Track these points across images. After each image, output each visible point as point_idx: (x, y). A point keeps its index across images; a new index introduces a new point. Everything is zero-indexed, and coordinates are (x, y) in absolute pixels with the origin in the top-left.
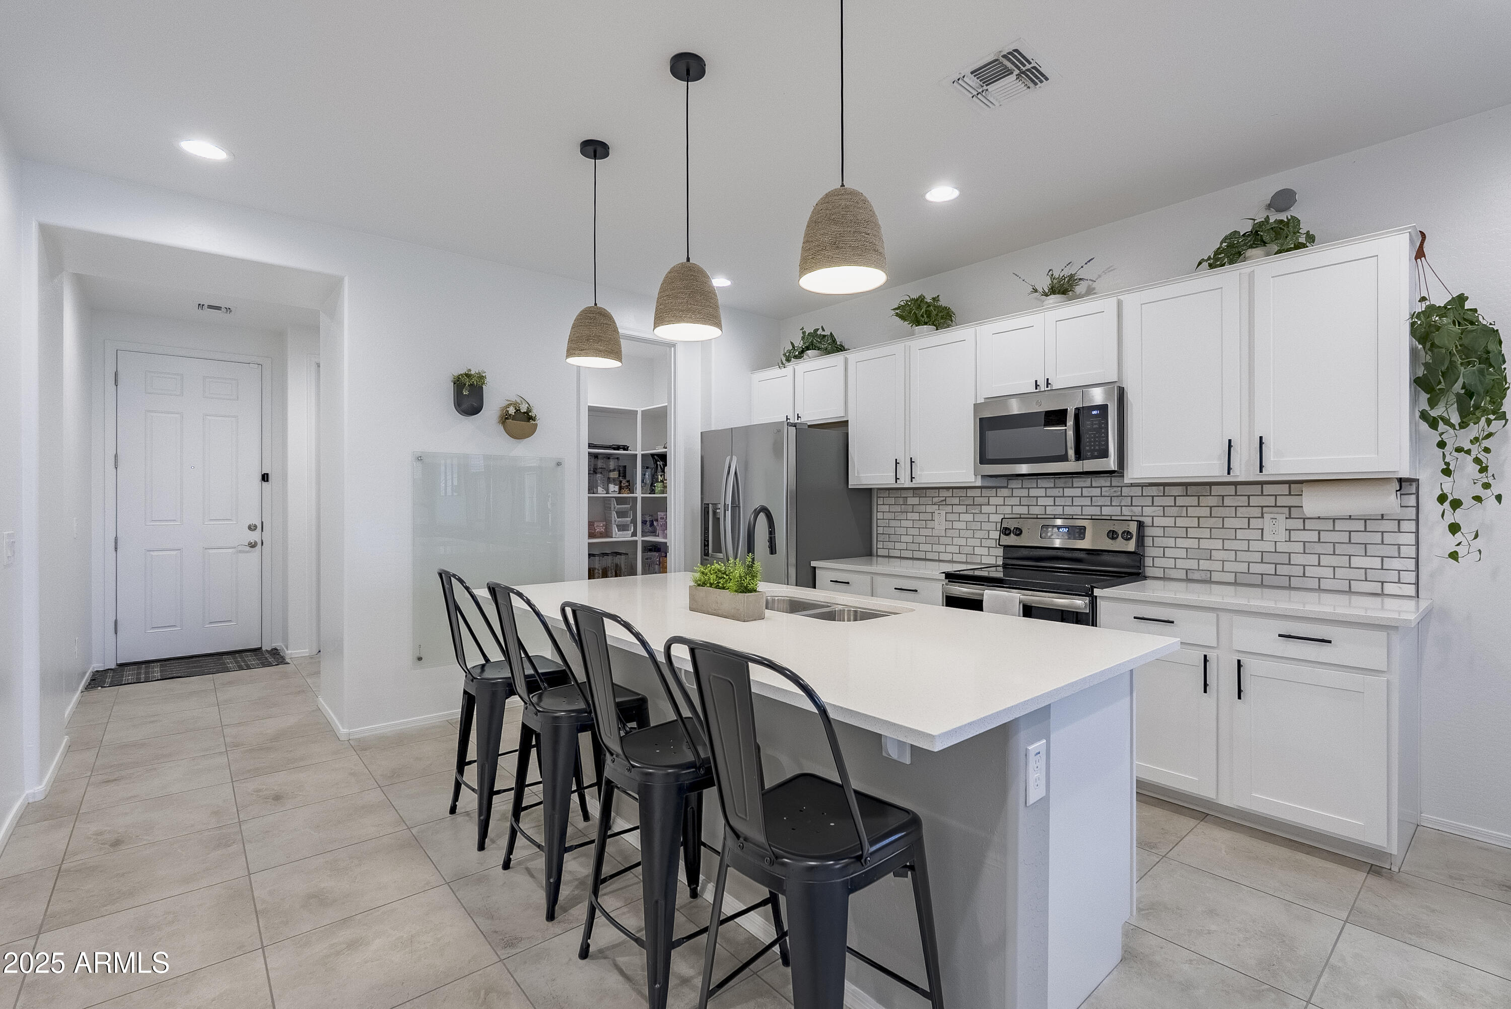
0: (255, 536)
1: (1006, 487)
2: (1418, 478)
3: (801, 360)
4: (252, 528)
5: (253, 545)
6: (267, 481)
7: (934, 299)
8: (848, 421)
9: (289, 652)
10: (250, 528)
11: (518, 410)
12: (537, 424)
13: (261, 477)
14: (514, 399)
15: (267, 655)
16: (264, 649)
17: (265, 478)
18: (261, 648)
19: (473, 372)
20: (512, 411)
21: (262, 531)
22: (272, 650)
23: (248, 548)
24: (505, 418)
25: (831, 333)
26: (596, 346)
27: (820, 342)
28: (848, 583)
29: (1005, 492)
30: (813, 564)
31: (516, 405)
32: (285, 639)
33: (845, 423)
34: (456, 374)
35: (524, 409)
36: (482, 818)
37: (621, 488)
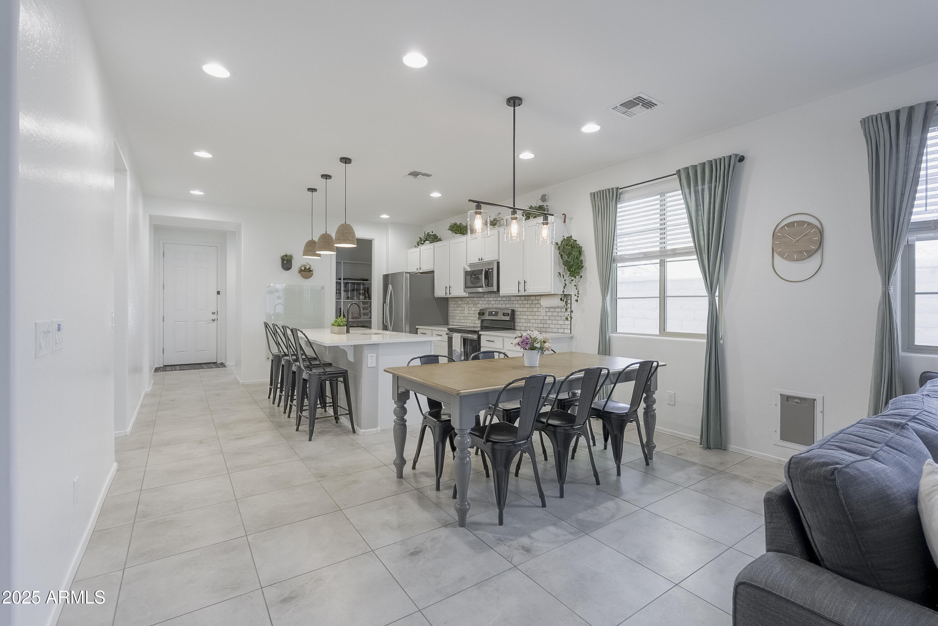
0: (214, 317)
1: (483, 297)
2: (571, 294)
3: (423, 245)
4: (213, 313)
5: (214, 320)
6: (219, 294)
7: (460, 224)
8: (434, 271)
9: (227, 363)
10: (212, 313)
11: (305, 268)
12: (313, 273)
13: (217, 293)
14: (304, 263)
15: (219, 365)
16: (218, 363)
17: (218, 293)
18: (216, 362)
19: (287, 255)
20: (303, 268)
21: (217, 314)
22: (221, 363)
23: (212, 322)
24: (301, 271)
25: (435, 234)
26: (310, 253)
27: (429, 238)
28: (441, 335)
29: (483, 299)
30: (417, 327)
31: (305, 266)
32: (226, 360)
33: (433, 272)
34: (282, 256)
35: (307, 267)
36: (285, 403)
37: (365, 297)
